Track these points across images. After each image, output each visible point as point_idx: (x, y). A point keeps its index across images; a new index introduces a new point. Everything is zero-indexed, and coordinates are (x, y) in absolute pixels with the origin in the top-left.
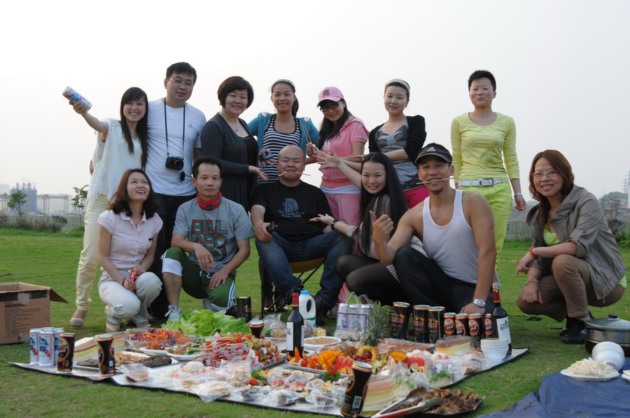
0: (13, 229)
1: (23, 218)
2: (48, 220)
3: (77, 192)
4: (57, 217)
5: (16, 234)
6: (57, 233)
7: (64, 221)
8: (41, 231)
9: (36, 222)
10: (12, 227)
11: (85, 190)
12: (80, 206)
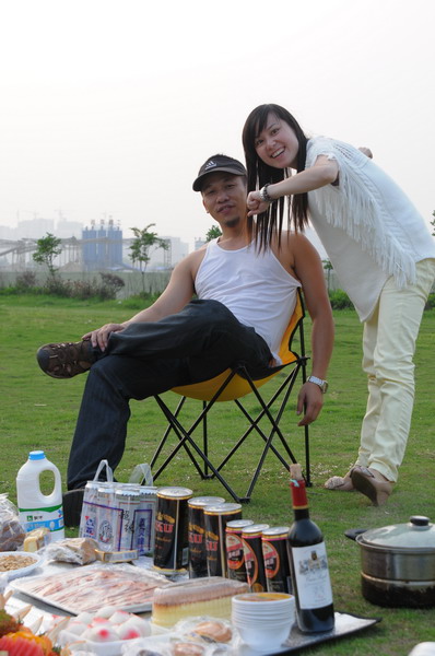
0: (39, 297)
1: (57, 277)
2: (95, 281)
3: (136, 235)
4: (109, 277)
5: (44, 304)
6: (106, 303)
7: (121, 283)
8: (83, 299)
9: (77, 284)
10: (40, 292)
11: (149, 231)
12: (141, 259)
